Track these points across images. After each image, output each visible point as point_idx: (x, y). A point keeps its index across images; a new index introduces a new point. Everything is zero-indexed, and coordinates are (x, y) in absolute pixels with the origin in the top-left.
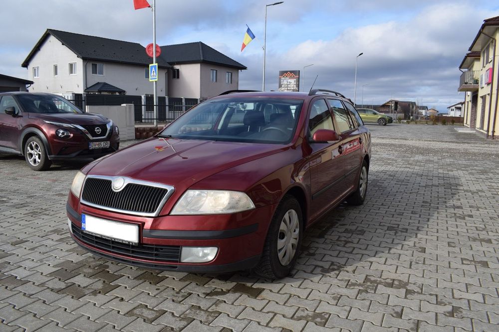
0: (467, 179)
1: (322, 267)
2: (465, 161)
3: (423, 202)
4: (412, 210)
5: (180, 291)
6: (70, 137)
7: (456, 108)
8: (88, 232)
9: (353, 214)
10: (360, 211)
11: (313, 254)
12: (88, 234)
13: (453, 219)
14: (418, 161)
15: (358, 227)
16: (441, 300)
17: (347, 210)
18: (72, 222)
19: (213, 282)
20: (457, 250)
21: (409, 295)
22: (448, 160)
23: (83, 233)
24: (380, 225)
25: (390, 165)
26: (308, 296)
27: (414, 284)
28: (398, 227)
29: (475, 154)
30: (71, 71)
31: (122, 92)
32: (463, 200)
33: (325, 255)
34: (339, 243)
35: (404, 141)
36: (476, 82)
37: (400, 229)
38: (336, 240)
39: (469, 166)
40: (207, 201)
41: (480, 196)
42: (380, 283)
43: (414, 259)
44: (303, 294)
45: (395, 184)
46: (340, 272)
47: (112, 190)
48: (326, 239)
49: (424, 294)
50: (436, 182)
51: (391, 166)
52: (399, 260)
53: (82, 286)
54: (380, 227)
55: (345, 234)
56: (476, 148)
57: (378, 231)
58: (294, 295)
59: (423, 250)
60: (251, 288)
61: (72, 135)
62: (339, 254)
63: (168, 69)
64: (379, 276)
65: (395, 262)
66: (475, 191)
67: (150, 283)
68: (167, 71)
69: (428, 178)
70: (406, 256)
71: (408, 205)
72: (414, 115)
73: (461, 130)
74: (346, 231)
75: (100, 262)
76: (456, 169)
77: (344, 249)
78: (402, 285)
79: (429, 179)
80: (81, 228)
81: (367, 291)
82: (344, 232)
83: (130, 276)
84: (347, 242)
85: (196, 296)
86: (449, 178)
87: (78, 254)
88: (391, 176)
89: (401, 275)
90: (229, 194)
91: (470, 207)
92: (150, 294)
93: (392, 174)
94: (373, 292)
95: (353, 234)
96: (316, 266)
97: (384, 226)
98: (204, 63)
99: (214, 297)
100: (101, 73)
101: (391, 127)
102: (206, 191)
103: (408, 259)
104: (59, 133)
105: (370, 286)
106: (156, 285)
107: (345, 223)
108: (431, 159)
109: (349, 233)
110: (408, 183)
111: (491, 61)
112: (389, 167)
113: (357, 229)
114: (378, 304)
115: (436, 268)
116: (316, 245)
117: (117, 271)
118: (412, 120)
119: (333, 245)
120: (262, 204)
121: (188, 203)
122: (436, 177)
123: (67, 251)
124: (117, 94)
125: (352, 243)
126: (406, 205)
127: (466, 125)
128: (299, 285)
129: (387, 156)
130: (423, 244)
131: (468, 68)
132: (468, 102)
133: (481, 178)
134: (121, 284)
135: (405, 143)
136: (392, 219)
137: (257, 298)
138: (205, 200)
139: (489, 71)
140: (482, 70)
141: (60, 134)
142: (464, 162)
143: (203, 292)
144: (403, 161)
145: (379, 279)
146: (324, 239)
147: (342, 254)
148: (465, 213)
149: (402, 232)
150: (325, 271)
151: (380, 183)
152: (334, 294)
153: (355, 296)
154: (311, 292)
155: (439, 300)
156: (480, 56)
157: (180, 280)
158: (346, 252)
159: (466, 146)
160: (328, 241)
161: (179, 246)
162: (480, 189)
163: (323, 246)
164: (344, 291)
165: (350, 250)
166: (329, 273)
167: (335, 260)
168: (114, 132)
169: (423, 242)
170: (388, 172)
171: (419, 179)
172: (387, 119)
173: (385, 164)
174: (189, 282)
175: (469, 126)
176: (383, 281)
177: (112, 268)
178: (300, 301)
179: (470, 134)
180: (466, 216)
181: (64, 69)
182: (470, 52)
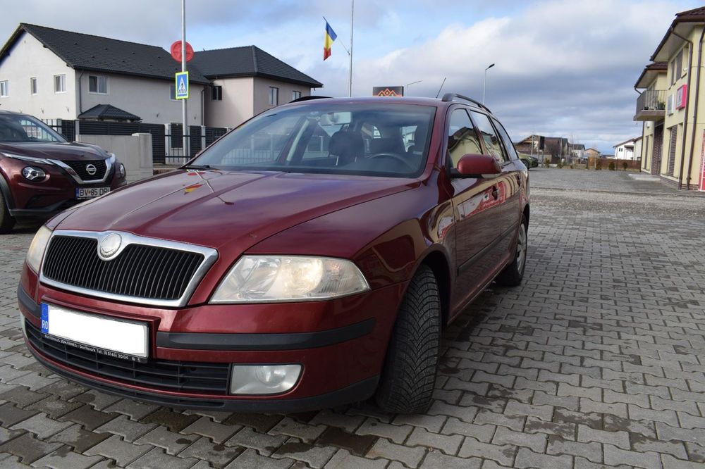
0: (670, 245)
1: (474, 393)
2: (659, 219)
3: (614, 281)
4: (600, 293)
5: (223, 443)
6: (45, 180)
7: (625, 147)
8: (54, 337)
9: (510, 301)
10: (518, 295)
11: (455, 371)
12: (53, 341)
13: (669, 308)
14: (588, 220)
15: (520, 322)
16: (695, 451)
17: (498, 294)
18: (26, 319)
19: (284, 426)
20: (691, 358)
21: (637, 444)
22: (633, 219)
23: (44, 338)
24: (555, 319)
25: (549, 225)
26: (459, 450)
27: (640, 422)
28: (585, 322)
29: (666, 210)
30: (58, 87)
31: (135, 119)
32: (674, 277)
33: (475, 371)
34: (495, 349)
35: (560, 192)
36: (662, 106)
37: (589, 325)
38: (488, 343)
39: (667, 227)
40: (279, 278)
41: (698, 272)
42: (581, 421)
43: (627, 376)
44: (450, 445)
45: (563, 253)
46: (507, 402)
47: (98, 257)
48: (472, 343)
49: (661, 441)
50: (624, 250)
51: (550, 227)
52: (602, 378)
53: (40, 436)
54: (557, 322)
55: (501, 335)
56: (667, 202)
57: (555, 328)
58: (434, 448)
59: (637, 361)
60: (353, 436)
61: (48, 176)
62: (498, 368)
63: (204, 85)
64: (576, 408)
65: (596, 382)
66: (688, 263)
67: (169, 429)
68: (203, 89)
69: (611, 244)
70: (613, 372)
71: (592, 285)
72: (566, 156)
73: (638, 177)
74: (503, 329)
75: (79, 390)
76: (648, 232)
77: (506, 360)
78: (621, 424)
79: (612, 246)
80: (40, 329)
81: (563, 438)
82: (499, 331)
83: (132, 416)
84: (507, 348)
85: (253, 454)
86: (642, 244)
87: (40, 375)
88: (554, 241)
89: (612, 406)
90: (321, 263)
91: (690, 288)
92: (168, 452)
93: (555, 238)
94: (573, 439)
95: (514, 334)
96: (464, 392)
97: (562, 319)
98: (259, 76)
99: (287, 455)
100: (104, 90)
101: (537, 173)
102: (277, 258)
103: (617, 375)
104: (28, 172)
105: (566, 427)
106: (178, 433)
107: (497, 316)
108: (607, 217)
109: (509, 332)
110: (582, 251)
111: (686, 75)
112: (548, 228)
113: (519, 324)
114: (587, 462)
115: (667, 392)
116: (459, 354)
117: (108, 407)
118: (565, 164)
119: (485, 353)
120: (383, 282)
121: (243, 282)
122: (621, 242)
123: (22, 369)
124: (129, 121)
125: (517, 349)
126: (589, 286)
127: (645, 171)
128: (438, 428)
129: (540, 212)
130: (633, 350)
131: (647, 88)
132: (647, 137)
133: (690, 245)
134: (113, 432)
135: (561, 195)
136: (572, 308)
137: (367, 456)
138: (276, 275)
139: (681, 90)
140: (670, 89)
141: (29, 175)
142: (658, 222)
143: (266, 445)
144: (567, 220)
145: (577, 414)
146: (469, 344)
147: (503, 370)
148: (684, 297)
149: (594, 329)
150: (481, 401)
151: (538, 251)
152: (505, 444)
153: (543, 448)
154: (463, 442)
155: (691, 452)
156: (667, 69)
157: (222, 423)
158: (509, 365)
159: (650, 199)
160: (476, 346)
161: (227, 364)
162: (695, 260)
163: (470, 355)
164: (521, 439)
165: (516, 361)
166: (489, 404)
167: (494, 379)
168: (117, 172)
169: (634, 346)
170: (547, 236)
171: (596, 246)
172: (531, 162)
173: (540, 224)
174: (240, 426)
175: (650, 172)
176: (585, 417)
177: (100, 401)
178: (445, 459)
179: (653, 183)
180: (688, 302)
181: (46, 85)
182: (652, 63)
